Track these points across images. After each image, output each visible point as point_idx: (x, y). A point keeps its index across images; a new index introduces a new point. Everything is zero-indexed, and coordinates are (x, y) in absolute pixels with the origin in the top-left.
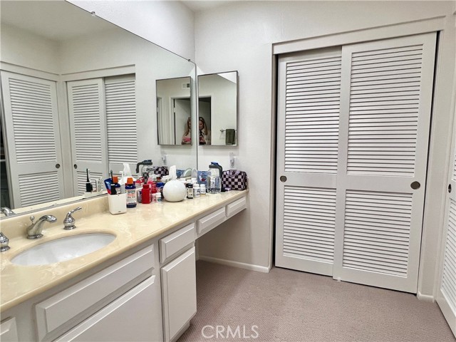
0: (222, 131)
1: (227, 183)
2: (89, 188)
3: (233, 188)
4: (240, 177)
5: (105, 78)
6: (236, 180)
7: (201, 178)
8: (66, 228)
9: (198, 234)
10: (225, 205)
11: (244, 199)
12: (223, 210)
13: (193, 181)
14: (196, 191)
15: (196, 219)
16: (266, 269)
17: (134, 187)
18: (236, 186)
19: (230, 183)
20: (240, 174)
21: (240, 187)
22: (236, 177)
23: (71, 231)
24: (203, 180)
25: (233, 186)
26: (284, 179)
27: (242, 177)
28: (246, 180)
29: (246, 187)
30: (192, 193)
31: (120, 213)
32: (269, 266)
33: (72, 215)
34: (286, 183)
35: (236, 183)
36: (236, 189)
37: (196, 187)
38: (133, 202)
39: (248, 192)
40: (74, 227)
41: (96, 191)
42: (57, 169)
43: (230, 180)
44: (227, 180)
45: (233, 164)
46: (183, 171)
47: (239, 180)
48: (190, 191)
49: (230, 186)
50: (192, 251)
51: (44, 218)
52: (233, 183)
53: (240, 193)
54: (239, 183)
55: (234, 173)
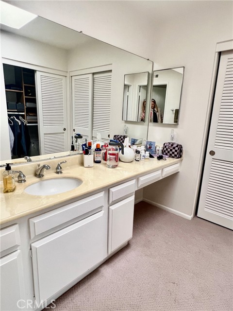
0: (173, 110)
1: (167, 152)
2: (73, 148)
3: (170, 156)
4: (177, 148)
5: (94, 74)
6: (174, 151)
7: (148, 146)
8: (57, 173)
9: (138, 187)
10: (162, 168)
11: (178, 165)
12: (160, 172)
13: (142, 149)
14: (142, 156)
15: (137, 177)
16: (190, 217)
17: (100, 150)
18: (173, 155)
19: (169, 152)
20: (177, 146)
21: (176, 155)
22: (174, 148)
23: (59, 175)
24: (150, 148)
25: (171, 155)
26: (212, 153)
27: (178, 149)
28: (181, 151)
29: (180, 156)
30: (139, 157)
31: (89, 167)
32: (192, 216)
33: (61, 165)
34: (213, 157)
35: (173, 153)
36: (173, 157)
37: (143, 153)
38: (99, 160)
39: (182, 160)
40: (61, 173)
41: (76, 150)
42: (64, 131)
43: (169, 150)
44: (167, 149)
45: (172, 139)
46: (137, 140)
47: (176, 151)
48: (138, 156)
49: (169, 154)
50: (133, 198)
51: (44, 166)
52: (171, 153)
53: (175, 160)
54: (176, 153)
55: (172, 145)
